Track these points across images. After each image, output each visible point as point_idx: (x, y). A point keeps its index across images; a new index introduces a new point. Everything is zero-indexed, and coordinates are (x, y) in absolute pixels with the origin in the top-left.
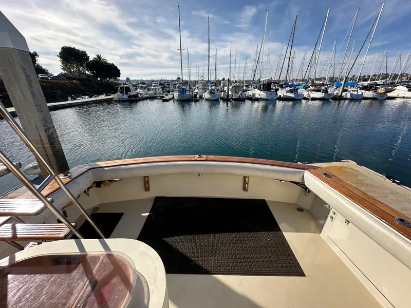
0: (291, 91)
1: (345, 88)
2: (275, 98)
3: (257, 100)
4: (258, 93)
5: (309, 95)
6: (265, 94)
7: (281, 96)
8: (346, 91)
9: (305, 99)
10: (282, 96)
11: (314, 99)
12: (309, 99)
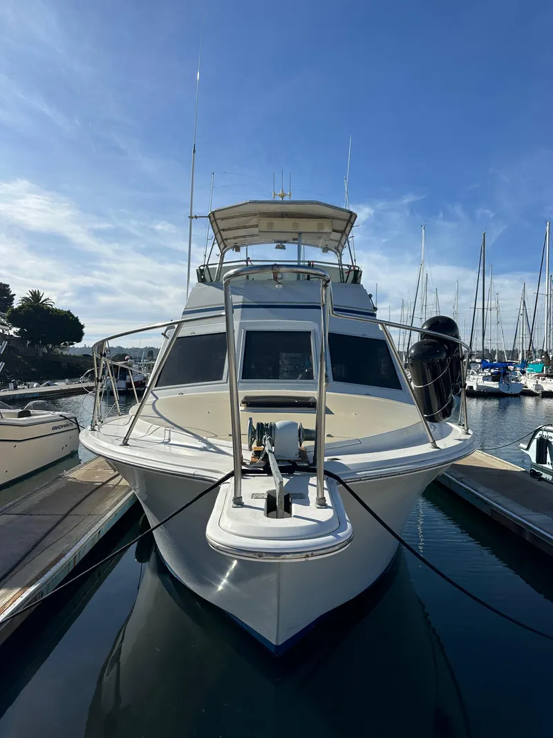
0: (495, 378)
7: (471, 387)
10: (475, 388)
12: (540, 395)
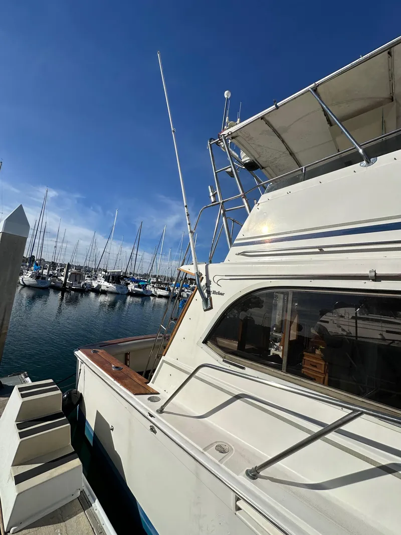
0: (139, 287)
1: (183, 289)
2: (126, 292)
3: (104, 292)
4: (105, 285)
5: (156, 292)
6: (115, 287)
8: (183, 291)
9: (153, 295)
10: (131, 291)
11: (160, 296)
12: (156, 296)
